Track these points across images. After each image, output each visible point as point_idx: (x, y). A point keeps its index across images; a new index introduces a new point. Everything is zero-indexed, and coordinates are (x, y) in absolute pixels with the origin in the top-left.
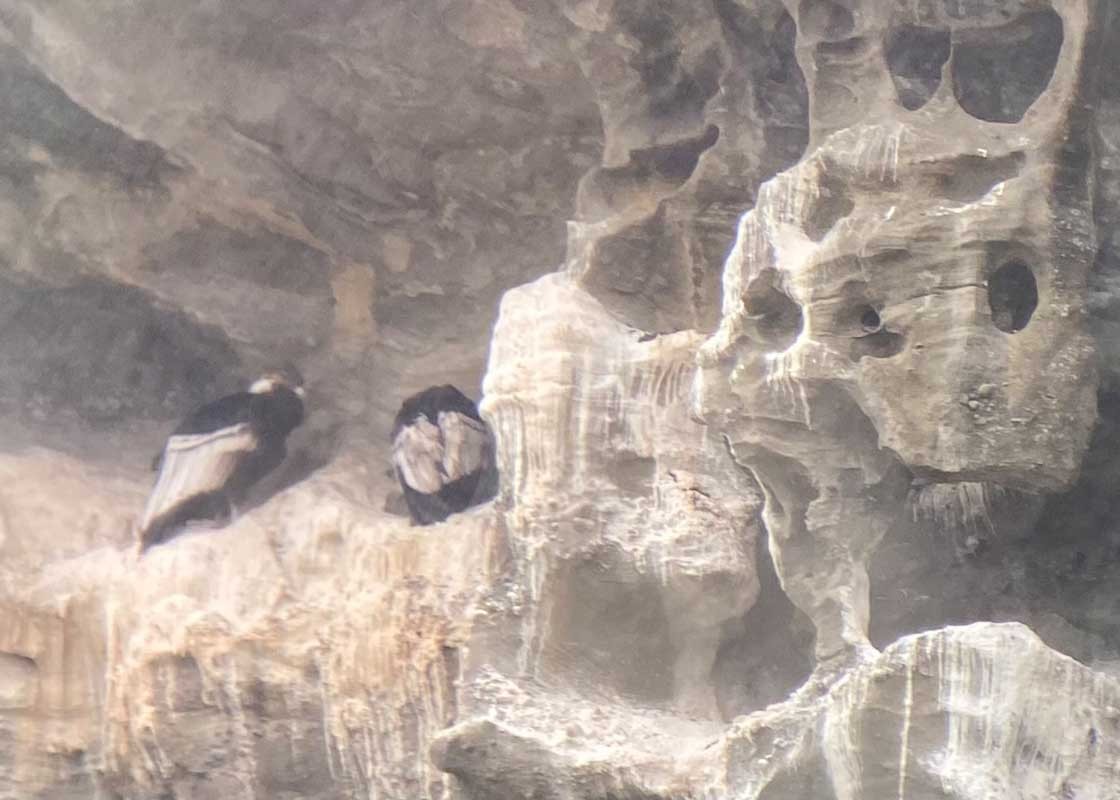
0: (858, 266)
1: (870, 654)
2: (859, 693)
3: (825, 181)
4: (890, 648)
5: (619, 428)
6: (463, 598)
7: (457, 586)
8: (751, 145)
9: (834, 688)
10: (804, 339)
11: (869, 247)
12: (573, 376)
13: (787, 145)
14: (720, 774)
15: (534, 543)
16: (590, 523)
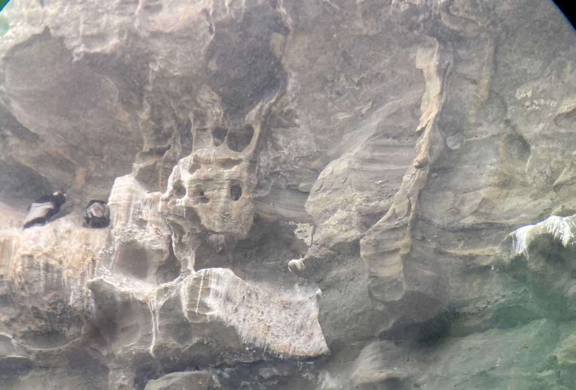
0: (200, 181)
1: (194, 272)
2: (190, 281)
3: (194, 160)
4: (198, 272)
5: (140, 213)
6: (99, 249)
7: (97, 246)
8: (178, 150)
9: (185, 279)
10: (186, 197)
11: (204, 177)
12: (130, 199)
13: (186, 151)
14: (155, 297)
15: (117, 238)
16: (131, 234)
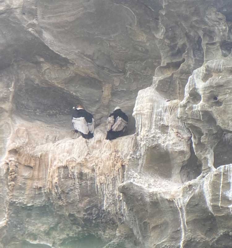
0: (213, 88)
1: (214, 169)
2: (211, 178)
3: (206, 70)
4: (218, 168)
5: (161, 119)
6: (127, 155)
7: (126, 152)
8: (191, 62)
9: (206, 176)
10: (201, 102)
11: (215, 84)
12: (153, 108)
13: (199, 63)
14: (181, 195)
15: (143, 143)
16: (155, 139)
